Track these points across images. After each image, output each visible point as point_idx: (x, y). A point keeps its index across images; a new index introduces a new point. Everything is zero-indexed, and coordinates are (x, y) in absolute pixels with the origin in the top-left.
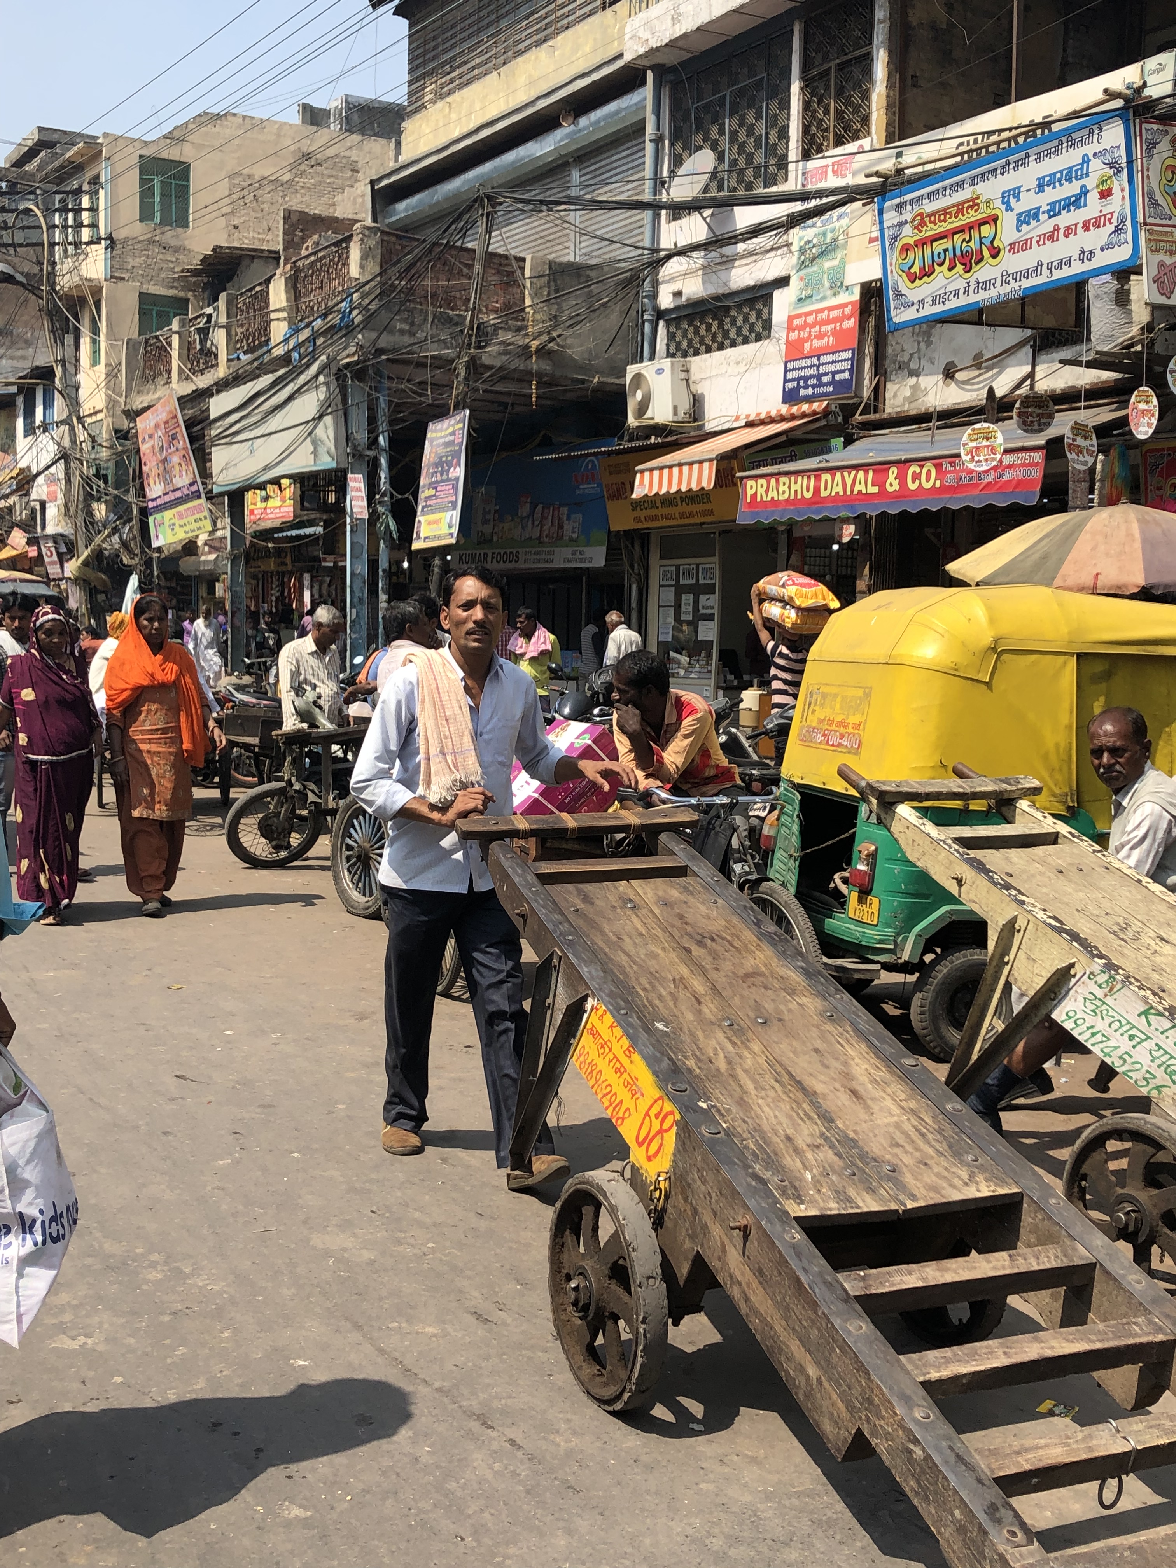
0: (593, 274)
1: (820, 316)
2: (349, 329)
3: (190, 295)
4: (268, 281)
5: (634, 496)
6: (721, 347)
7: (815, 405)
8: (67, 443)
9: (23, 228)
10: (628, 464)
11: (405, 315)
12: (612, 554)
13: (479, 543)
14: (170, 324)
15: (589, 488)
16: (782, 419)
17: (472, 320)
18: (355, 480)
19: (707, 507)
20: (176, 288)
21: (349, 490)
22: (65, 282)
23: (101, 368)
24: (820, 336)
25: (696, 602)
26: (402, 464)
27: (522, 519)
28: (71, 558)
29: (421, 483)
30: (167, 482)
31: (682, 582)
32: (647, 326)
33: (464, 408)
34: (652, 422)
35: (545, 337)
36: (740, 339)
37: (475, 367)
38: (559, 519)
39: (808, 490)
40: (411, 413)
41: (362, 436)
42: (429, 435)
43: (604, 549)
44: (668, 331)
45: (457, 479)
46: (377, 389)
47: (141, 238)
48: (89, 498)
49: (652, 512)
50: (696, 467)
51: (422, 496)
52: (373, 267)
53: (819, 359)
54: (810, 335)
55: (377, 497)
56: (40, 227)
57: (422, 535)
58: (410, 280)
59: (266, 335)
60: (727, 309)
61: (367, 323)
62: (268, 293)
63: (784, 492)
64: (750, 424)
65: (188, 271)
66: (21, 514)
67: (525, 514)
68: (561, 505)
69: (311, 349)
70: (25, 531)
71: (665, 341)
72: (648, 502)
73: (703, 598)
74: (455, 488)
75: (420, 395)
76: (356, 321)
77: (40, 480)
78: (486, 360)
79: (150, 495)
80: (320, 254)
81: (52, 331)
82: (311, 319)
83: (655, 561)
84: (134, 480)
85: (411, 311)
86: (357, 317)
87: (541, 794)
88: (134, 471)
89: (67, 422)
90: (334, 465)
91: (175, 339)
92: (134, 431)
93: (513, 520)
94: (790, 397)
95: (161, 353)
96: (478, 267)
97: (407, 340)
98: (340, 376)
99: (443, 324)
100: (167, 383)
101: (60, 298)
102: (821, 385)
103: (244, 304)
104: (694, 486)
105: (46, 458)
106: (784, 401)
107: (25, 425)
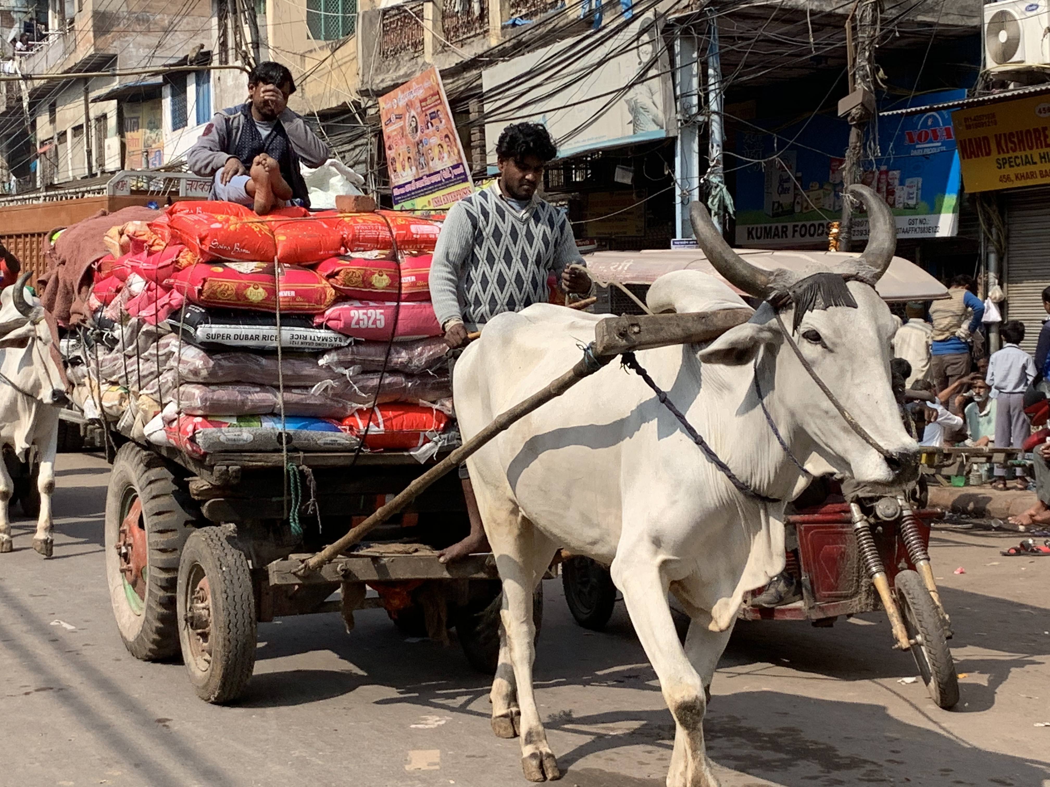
10: (993, 116)
12: (965, 220)
15: (930, 147)
27: (836, 185)
30: (420, 166)
34: (1021, 66)
43: (953, 217)
49: (1027, 168)
55: (711, 166)
67: (838, 180)
72: (1022, 158)
79: (396, 180)
91: (429, 9)
92: (374, 112)
93: (821, 187)
98: (667, 33)
100: (419, 57)
107: (174, 117)
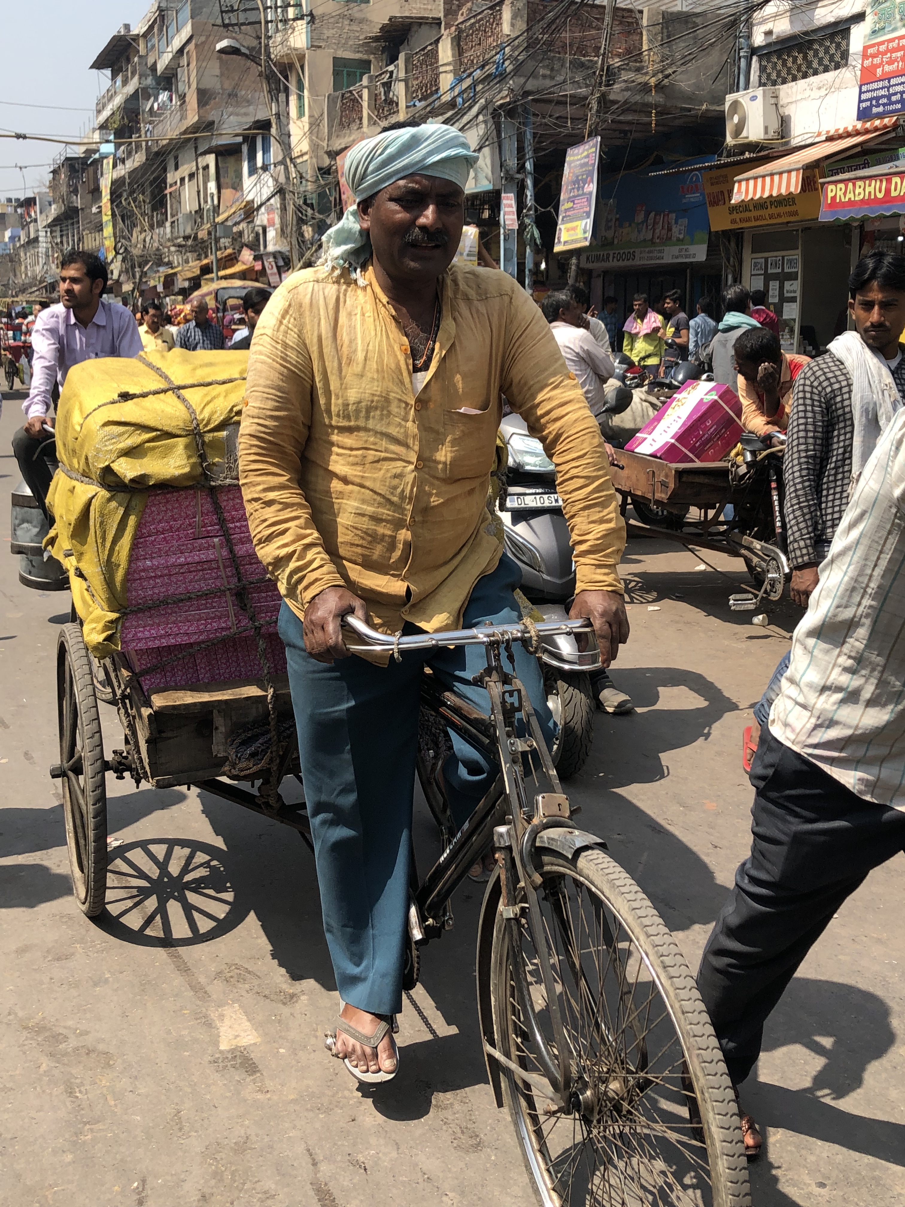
0: (698, 20)
1: (891, 45)
2: (502, 77)
3: (372, 57)
4: (437, 41)
5: (733, 202)
6: (805, 76)
7: (886, 120)
8: (282, 179)
9: (245, 10)
10: (726, 176)
11: (547, 62)
12: (712, 250)
13: (603, 245)
14: (361, 80)
15: (693, 197)
16: (858, 133)
17: (603, 63)
18: (508, 198)
19: (793, 208)
20: (361, 52)
21: (502, 206)
22: (277, 51)
23: (306, 119)
24: (891, 62)
25: (781, 288)
26: (543, 183)
27: (638, 224)
28: (288, 270)
29: (562, 198)
31: (770, 271)
32: (743, 62)
33: (596, 135)
34: (746, 141)
35: (660, 76)
36: (821, 68)
37: (604, 102)
38: (669, 223)
39: (880, 191)
40: (551, 143)
41: (512, 162)
42: (567, 159)
43: (704, 247)
44: (760, 65)
45: (591, 193)
46: (525, 124)
47: (334, 14)
48: (301, 221)
49: (747, 214)
50: (785, 176)
51: (562, 208)
52: (522, 25)
53: (889, 82)
54: (882, 61)
55: (525, 211)
56: (258, 9)
57: (562, 240)
58: (552, 34)
59: (436, 85)
60: (811, 42)
61: (516, 71)
62: (437, 52)
63: (859, 194)
64: (830, 139)
65: (370, 38)
66: (248, 237)
67: (640, 221)
68: (670, 212)
69: (472, 95)
70: (251, 249)
71: (758, 73)
72: (744, 206)
73: (787, 285)
74: (589, 200)
75: (560, 127)
76: (508, 70)
77: (263, 209)
78: (612, 97)
80: (478, 17)
81: (270, 92)
82: (472, 70)
83: (747, 256)
84: (335, 206)
85: (552, 59)
86: (509, 66)
87: (677, 440)
88: (335, 199)
89: (283, 162)
90: (490, 187)
91: (365, 93)
92: (334, 167)
93: (630, 225)
94: (863, 114)
95: (354, 104)
96: (607, 19)
97: (548, 83)
98: (495, 114)
99: (577, 69)
100: (359, 128)
101: (275, 65)
102: (891, 103)
103: (419, 61)
104: (783, 191)
105: (267, 192)
106: (859, 119)
107: (249, 167)
